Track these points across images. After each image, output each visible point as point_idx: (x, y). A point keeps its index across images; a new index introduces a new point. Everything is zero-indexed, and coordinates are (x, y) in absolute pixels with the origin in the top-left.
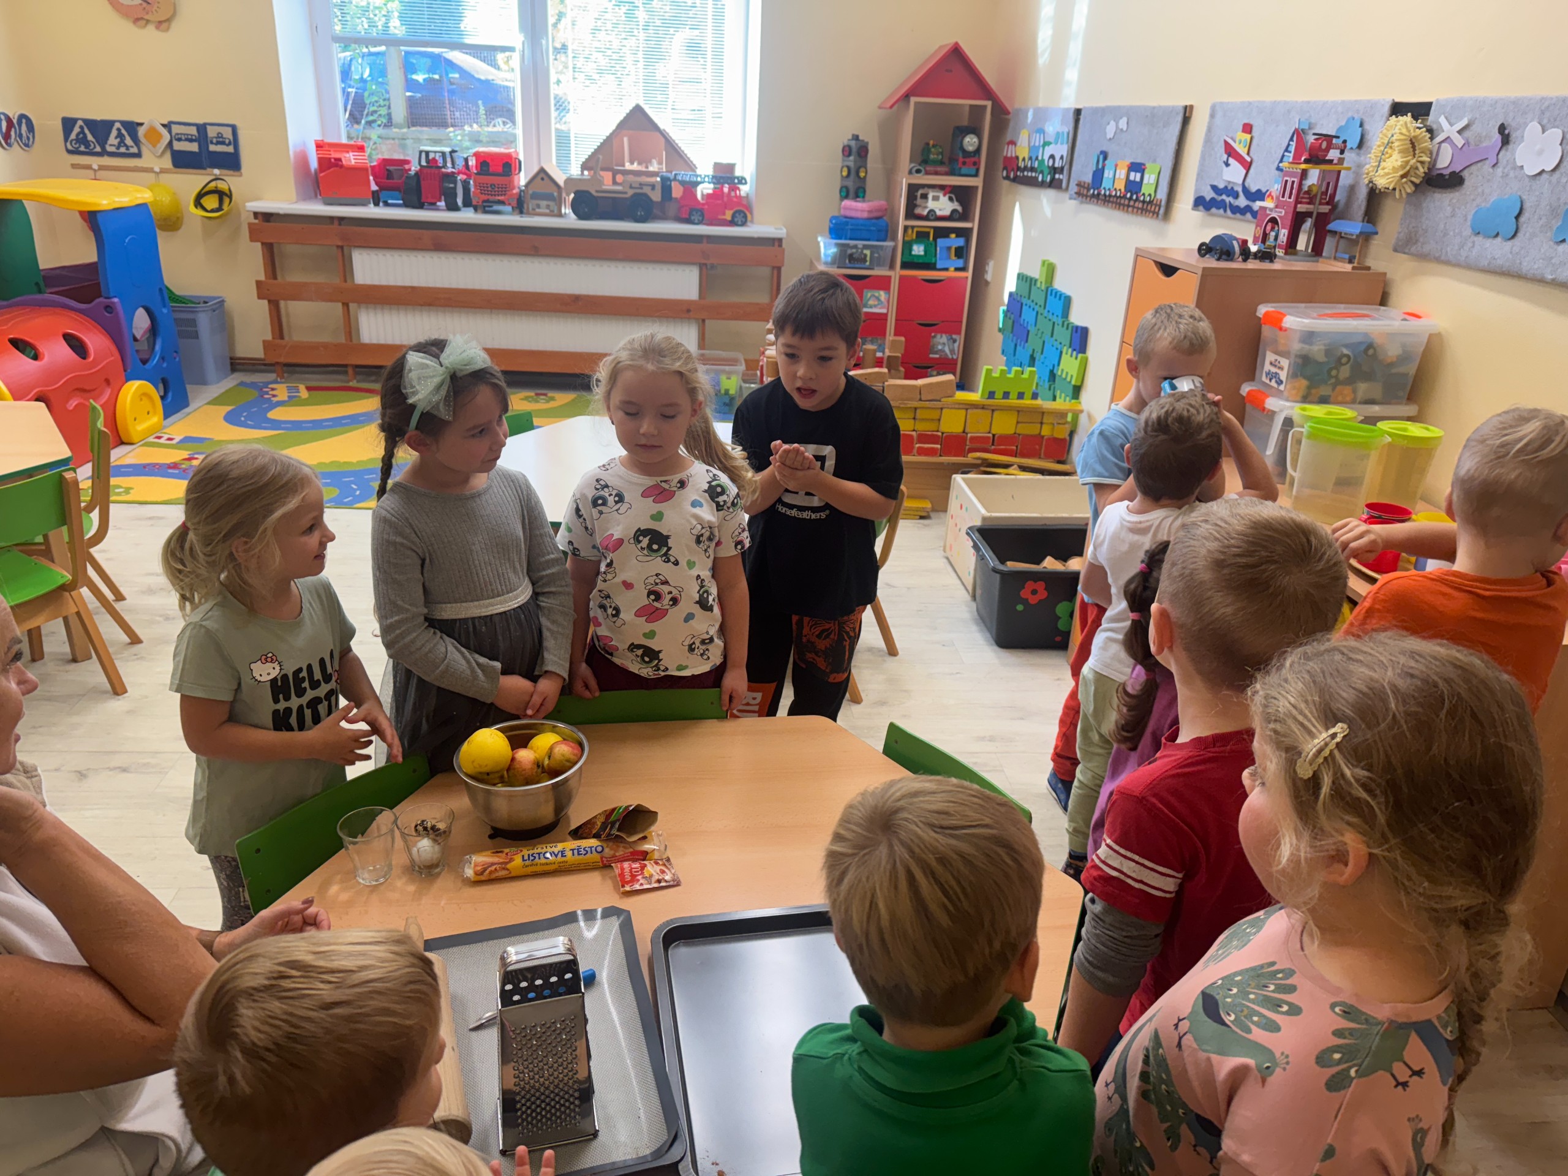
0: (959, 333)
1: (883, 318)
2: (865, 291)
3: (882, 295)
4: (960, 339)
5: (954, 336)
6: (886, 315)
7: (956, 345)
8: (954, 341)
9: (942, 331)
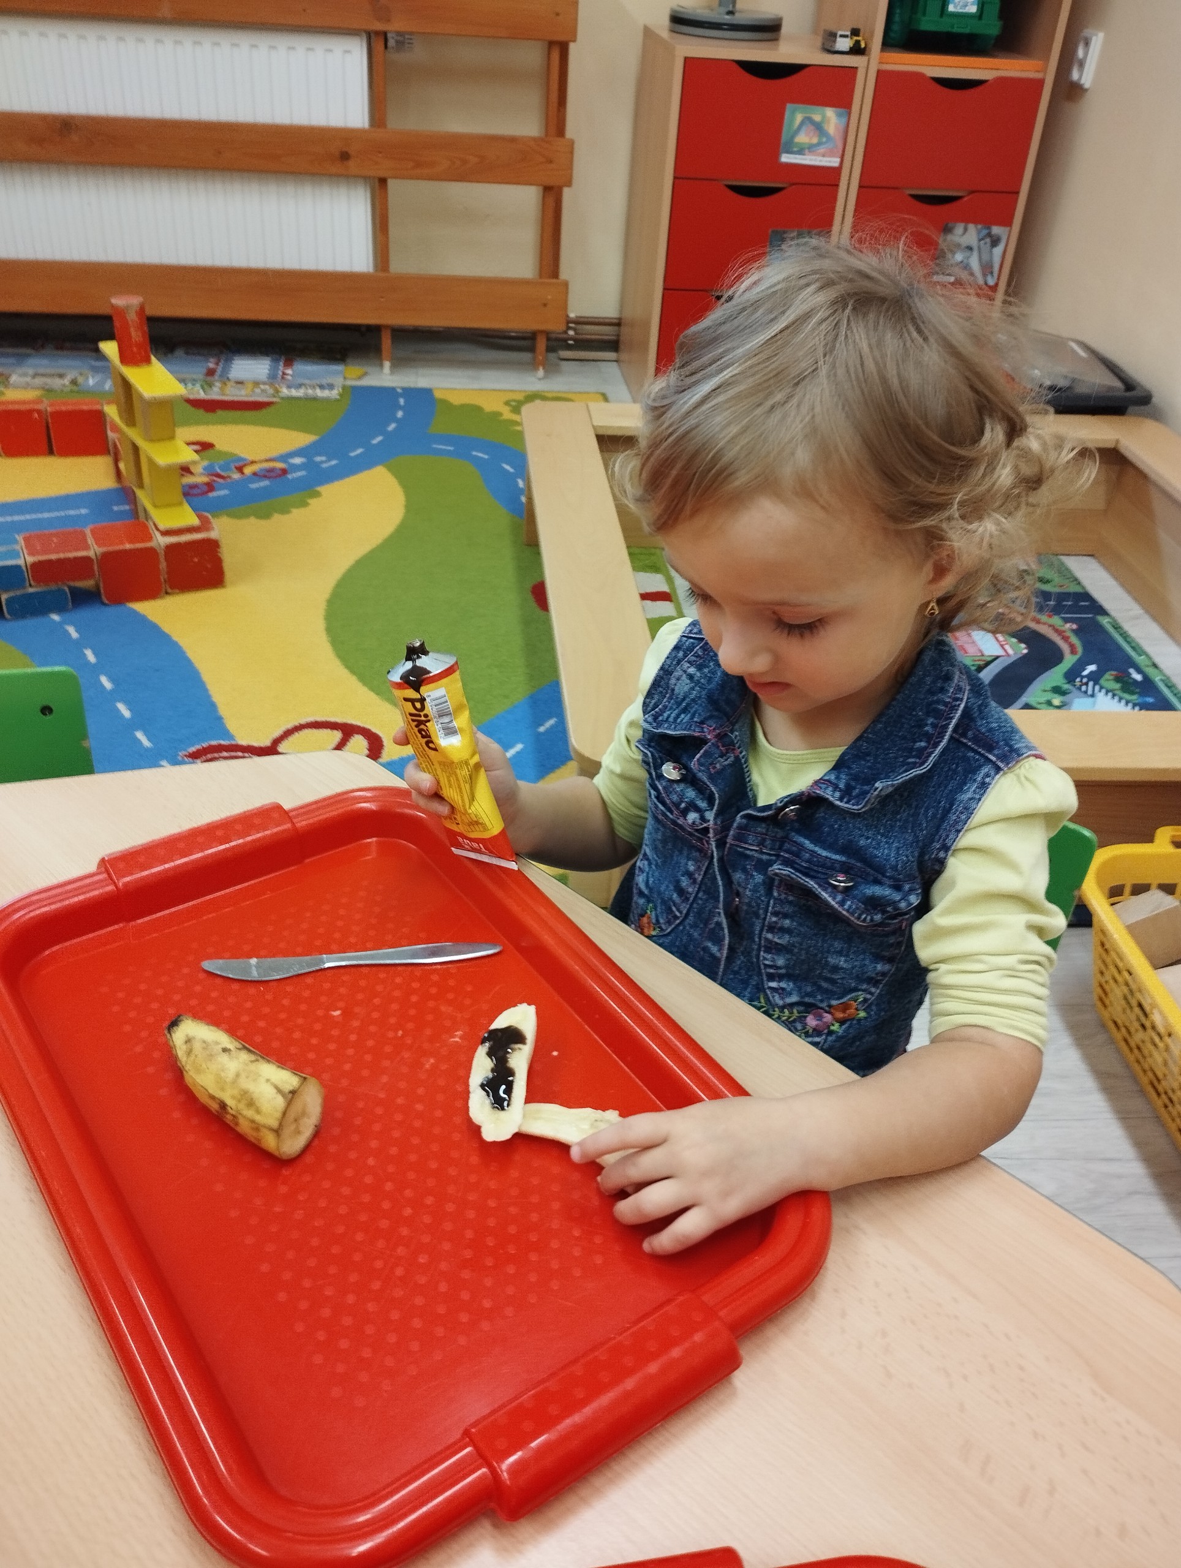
0: (1007, 222)
1: (828, 179)
2: (789, 107)
3: (830, 117)
4: (1008, 235)
5: (996, 230)
6: (836, 172)
7: (998, 251)
8: (995, 242)
9: (968, 218)
